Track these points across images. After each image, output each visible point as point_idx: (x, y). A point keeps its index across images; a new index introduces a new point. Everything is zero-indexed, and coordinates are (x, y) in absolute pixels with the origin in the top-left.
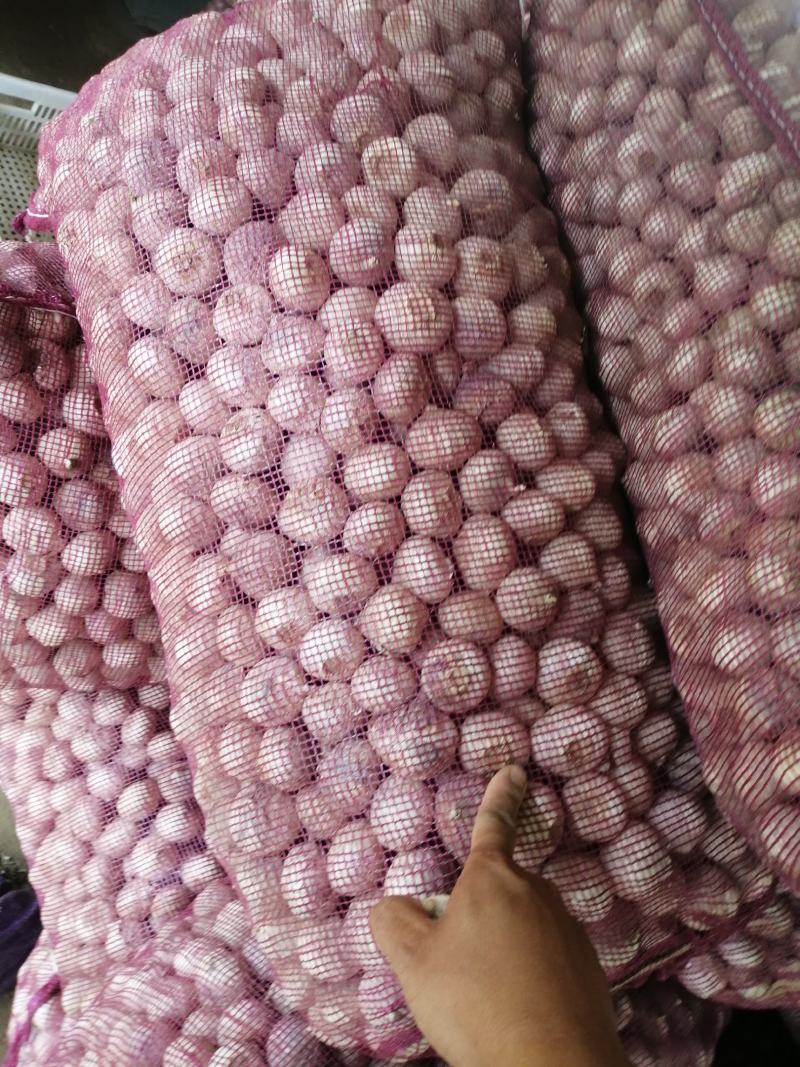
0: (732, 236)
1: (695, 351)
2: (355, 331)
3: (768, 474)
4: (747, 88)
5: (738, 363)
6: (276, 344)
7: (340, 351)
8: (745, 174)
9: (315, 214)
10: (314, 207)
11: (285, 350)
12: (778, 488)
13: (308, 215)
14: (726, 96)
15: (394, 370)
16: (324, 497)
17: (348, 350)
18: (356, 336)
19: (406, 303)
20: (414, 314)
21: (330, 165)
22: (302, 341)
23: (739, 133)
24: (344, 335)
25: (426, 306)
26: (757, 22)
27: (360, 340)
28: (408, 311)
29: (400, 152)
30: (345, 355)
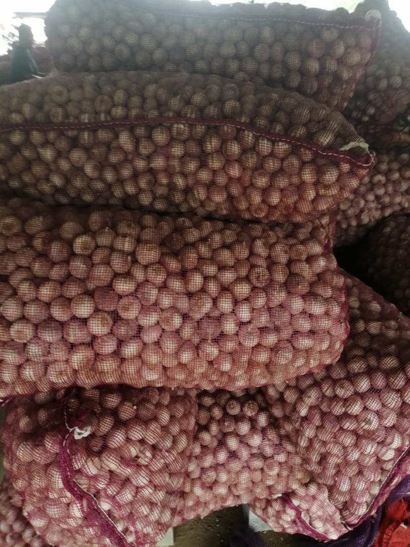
0: (147, 152)
1: (179, 177)
2: (153, 270)
3: (232, 171)
4: (90, 127)
5: (192, 167)
6: (149, 297)
7: (158, 277)
8: (127, 140)
9: (105, 271)
10: (102, 271)
11: (152, 294)
12: (237, 170)
13: (104, 274)
14: (89, 134)
15: (169, 262)
16: (201, 297)
17: (159, 274)
18: (155, 270)
19: (148, 252)
20: (152, 251)
21: (83, 263)
22: (151, 288)
23: (108, 136)
24: (154, 274)
25: (150, 246)
26: (61, 115)
27: (157, 269)
28: (150, 252)
29: (84, 239)
30: (160, 275)
